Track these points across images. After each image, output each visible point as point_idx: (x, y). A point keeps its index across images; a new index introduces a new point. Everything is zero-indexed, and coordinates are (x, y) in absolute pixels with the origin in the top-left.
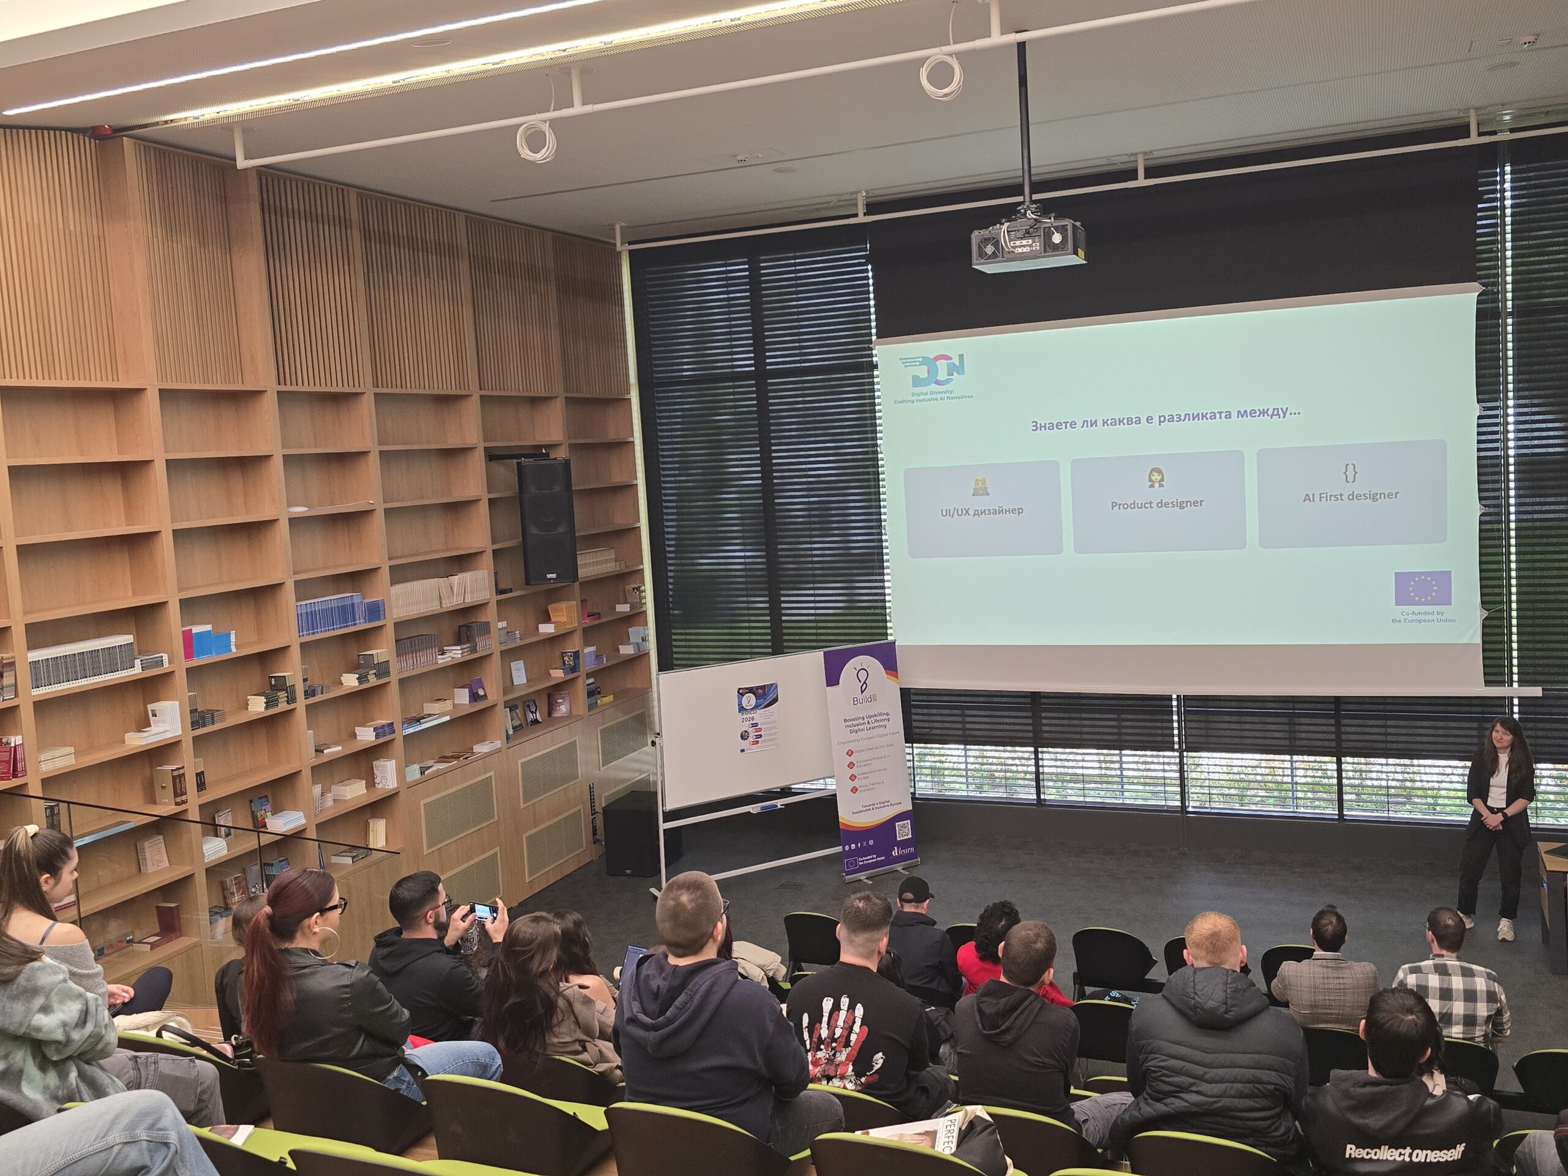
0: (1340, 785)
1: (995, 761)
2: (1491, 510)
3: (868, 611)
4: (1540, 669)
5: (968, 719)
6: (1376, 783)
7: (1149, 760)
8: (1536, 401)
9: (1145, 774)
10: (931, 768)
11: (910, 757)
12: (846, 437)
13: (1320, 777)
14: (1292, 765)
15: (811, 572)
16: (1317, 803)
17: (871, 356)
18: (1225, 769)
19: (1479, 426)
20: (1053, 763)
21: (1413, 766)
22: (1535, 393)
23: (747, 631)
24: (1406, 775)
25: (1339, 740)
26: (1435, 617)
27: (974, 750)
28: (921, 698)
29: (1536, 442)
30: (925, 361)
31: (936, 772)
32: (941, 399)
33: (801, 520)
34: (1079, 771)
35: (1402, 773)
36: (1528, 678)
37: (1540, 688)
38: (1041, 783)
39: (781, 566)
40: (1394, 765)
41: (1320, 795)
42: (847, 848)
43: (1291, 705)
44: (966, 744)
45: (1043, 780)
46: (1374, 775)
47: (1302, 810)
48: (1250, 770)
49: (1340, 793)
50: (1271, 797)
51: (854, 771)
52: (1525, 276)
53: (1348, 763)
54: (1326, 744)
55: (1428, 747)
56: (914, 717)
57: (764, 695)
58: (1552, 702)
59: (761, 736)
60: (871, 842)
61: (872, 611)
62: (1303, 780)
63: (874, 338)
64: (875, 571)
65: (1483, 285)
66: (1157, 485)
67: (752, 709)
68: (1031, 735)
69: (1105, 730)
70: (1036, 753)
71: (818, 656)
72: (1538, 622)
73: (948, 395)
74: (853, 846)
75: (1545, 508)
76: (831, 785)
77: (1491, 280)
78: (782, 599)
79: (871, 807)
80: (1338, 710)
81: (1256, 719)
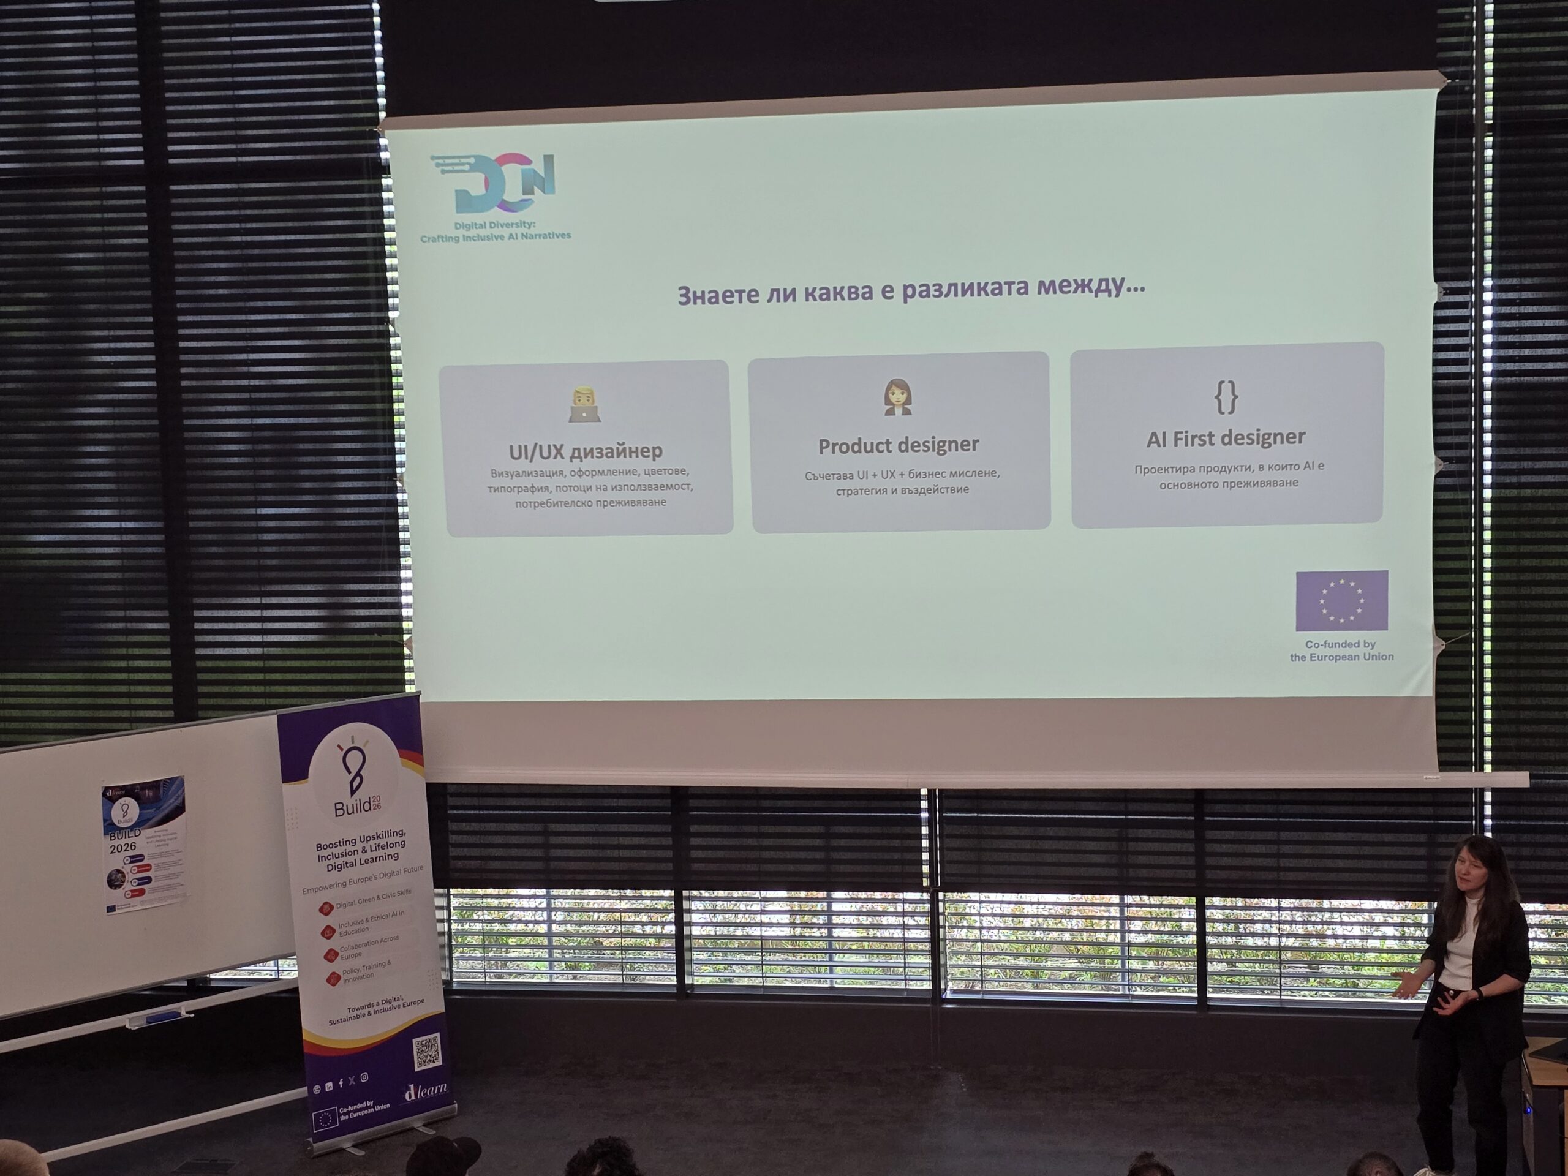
0: (1202, 946)
1: (603, 916)
2: (1454, 467)
3: (367, 638)
4: (1527, 741)
5: (554, 840)
6: (1260, 942)
7: (879, 907)
8: (1527, 281)
9: (872, 933)
10: (484, 933)
11: (443, 915)
12: (327, 302)
13: (1169, 933)
14: (1122, 912)
15: (254, 562)
16: (1163, 979)
17: (377, 148)
18: (1009, 922)
19: (1437, 320)
20: (707, 918)
21: (1321, 910)
22: (1527, 267)
23: (123, 676)
24: (1310, 928)
25: (1200, 867)
26: (1361, 651)
27: (565, 898)
28: (467, 801)
29: (1526, 352)
30: (480, 164)
31: (493, 940)
32: (511, 237)
33: (235, 460)
34: (756, 932)
35: (1304, 923)
36: (1508, 756)
37: (1527, 774)
38: (687, 955)
39: (194, 550)
40: (1291, 909)
41: (1168, 965)
42: (317, 1090)
43: (1122, 807)
44: (548, 887)
45: (690, 949)
46: (1258, 928)
47: (1139, 992)
48: (1051, 923)
49: (1202, 960)
50: (1086, 970)
51: (335, 943)
52: (1516, 65)
53: (1217, 907)
54: (1181, 873)
55: (1345, 877)
56: (453, 839)
57: (157, 801)
58: (1546, 798)
59: (149, 880)
60: (365, 1077)
61: (376, 637)
62: (1141, 939)
63: (382, 115)
64: (380, 561)
65: (1448, 75)
66: (899, 411)
67: (131, 828)
68: (670, 866)
69: (803, 855)
70: (678, 899)
71: (267, 724)
72: (1525, 660)
73: (524, 230)
74: (329, 1086)
75: (1539, 465)
76: (289, 970)
77: (1462, 69)
78: (197, 613)
79: (366, 1011)
80: (1200, 814)
81: (1062, 832)
